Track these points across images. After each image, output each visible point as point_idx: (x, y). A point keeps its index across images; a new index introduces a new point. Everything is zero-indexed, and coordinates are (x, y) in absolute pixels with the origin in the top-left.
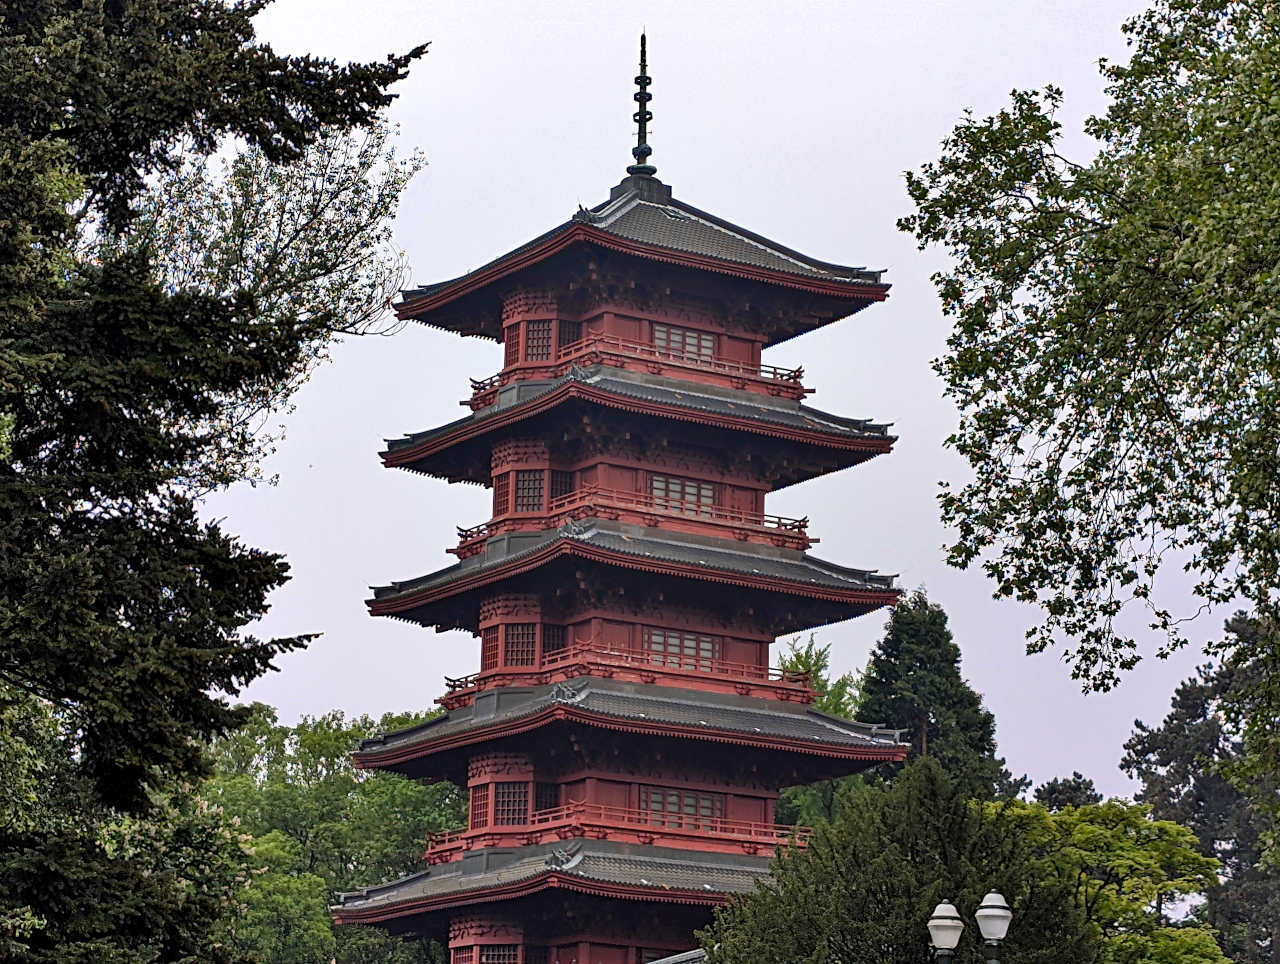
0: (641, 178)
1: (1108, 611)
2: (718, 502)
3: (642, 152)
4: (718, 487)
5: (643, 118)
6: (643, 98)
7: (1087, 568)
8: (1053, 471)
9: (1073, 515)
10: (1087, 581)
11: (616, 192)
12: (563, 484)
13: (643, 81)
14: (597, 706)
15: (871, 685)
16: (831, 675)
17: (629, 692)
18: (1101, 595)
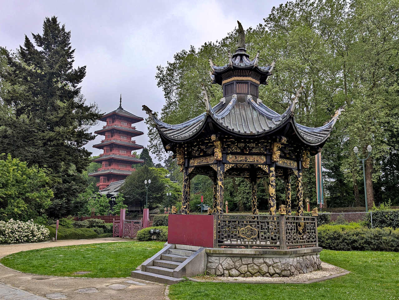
0: (120, 108)
1: (161, 155)
2: (127, 138)
3: (120, 105)
4: (127, 137)
5: (121, 102)
6: (121, 100)
7: (159, 151)
8: (157, 144)
9: (158, 147)
10: (159, 152)
11: (118, 109)
12: (112, 136)
13: (121, 98)
14: (115, 157)
15: (141, 156)
16: (137, 154)
18: (160, 154)
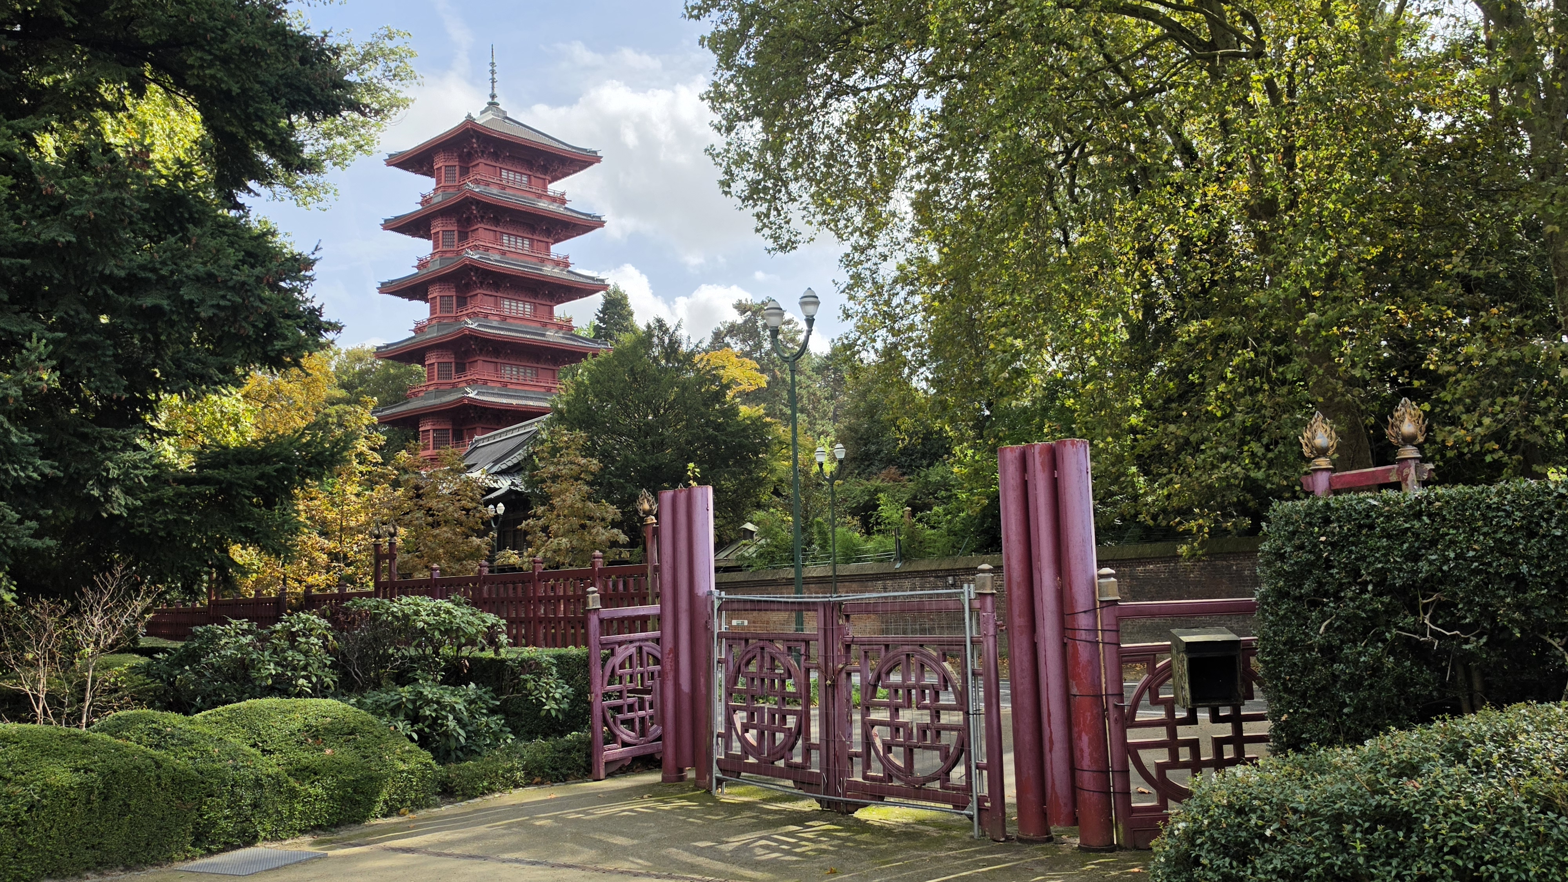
0: (494, 107)
2: (531, 246)
3: (493, 96)
5: (493, 81)
6: (493, 73)
12: (464, 236)
13: (493, 65)
17: (495, 324)
